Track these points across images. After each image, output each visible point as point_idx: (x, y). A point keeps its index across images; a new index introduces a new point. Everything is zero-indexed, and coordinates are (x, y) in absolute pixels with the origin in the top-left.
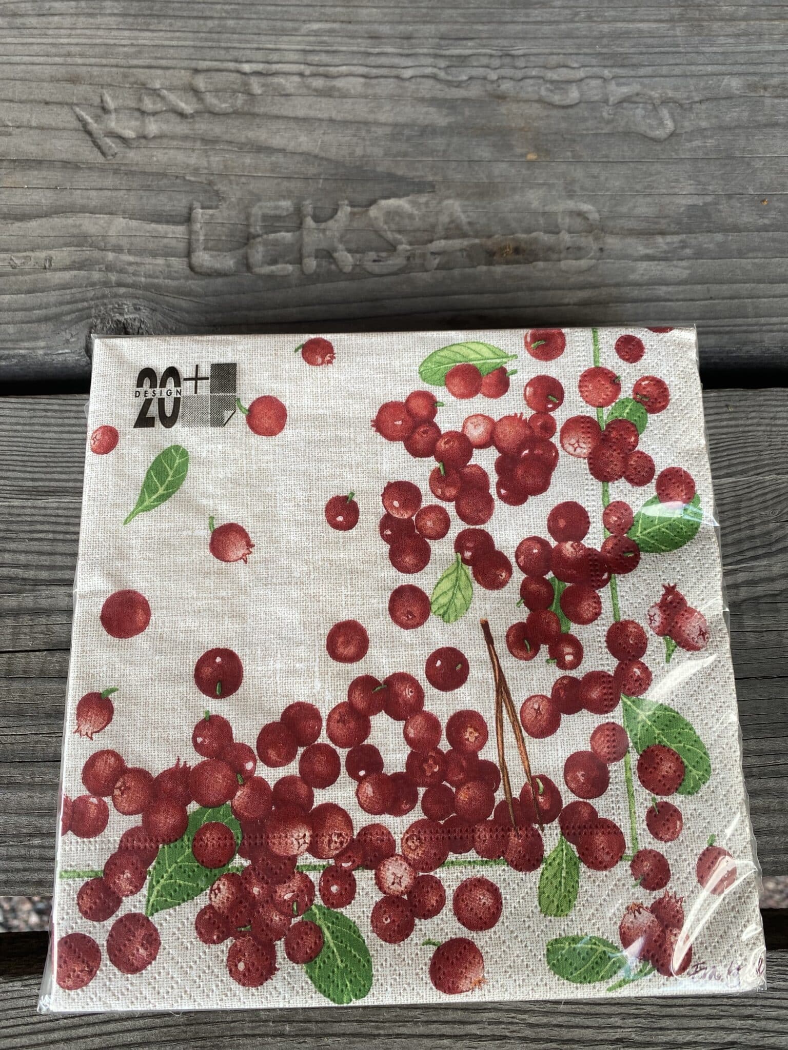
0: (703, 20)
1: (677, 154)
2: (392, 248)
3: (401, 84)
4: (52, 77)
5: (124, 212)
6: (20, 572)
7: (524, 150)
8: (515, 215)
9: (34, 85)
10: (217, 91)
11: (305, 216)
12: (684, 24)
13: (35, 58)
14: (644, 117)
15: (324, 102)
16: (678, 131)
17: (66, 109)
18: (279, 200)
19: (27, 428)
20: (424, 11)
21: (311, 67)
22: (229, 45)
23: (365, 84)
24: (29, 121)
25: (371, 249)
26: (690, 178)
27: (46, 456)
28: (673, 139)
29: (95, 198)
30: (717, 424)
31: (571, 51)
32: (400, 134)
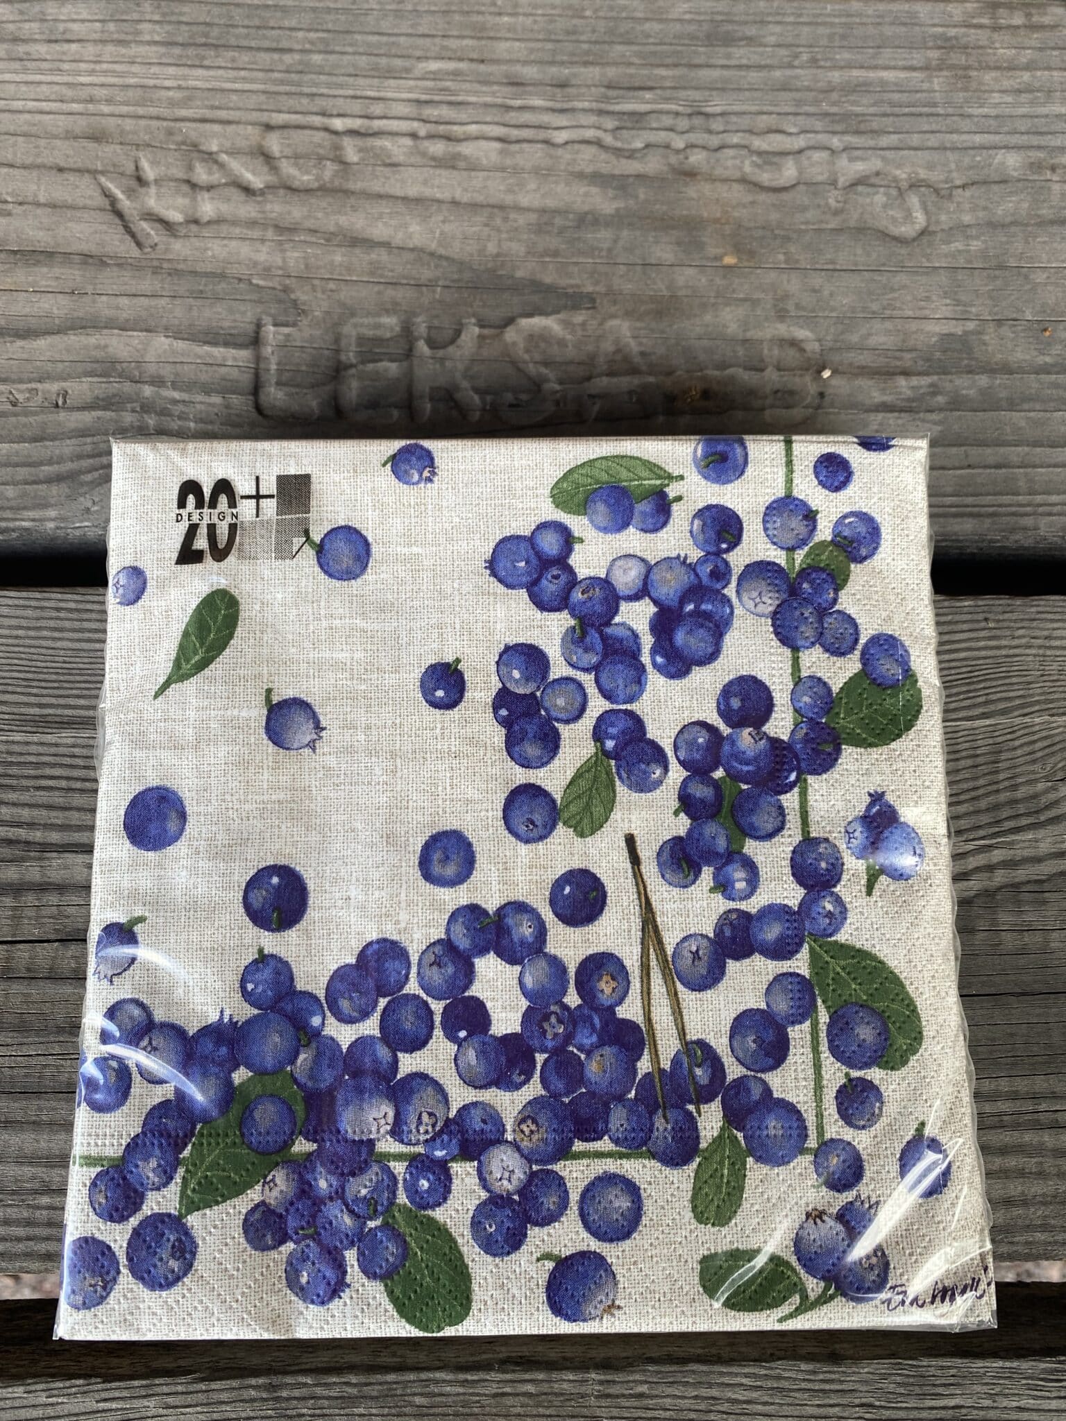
0: (971, 68)
1: (928, 260)
2: (535, 387)
3: (552, 151)
4: (67, 132)
5: (166, 329)
6: (22, 833)
7: (719, 251)
8: (705, 343)
9: (42, 142)
10: (297, 157)
11: (417, 339)
12: (945, 73)
13: (44, 104)
14: (885, 206)
15: (444, 176)
16: (932, 228)
17: (87, 179)
18: (379, 315)
19: (32, 633)
20: (585, 46)
21: (428, 125)
22: (314, 90)
23: (501, 152)
24: (36, 195)
25: (507, 389)
26: (946, 295)
27: (57, 673)
28: (925, 239)
29: (127, 308)
30: (973, 644)
31: (789, 109)
32: (549, 223)
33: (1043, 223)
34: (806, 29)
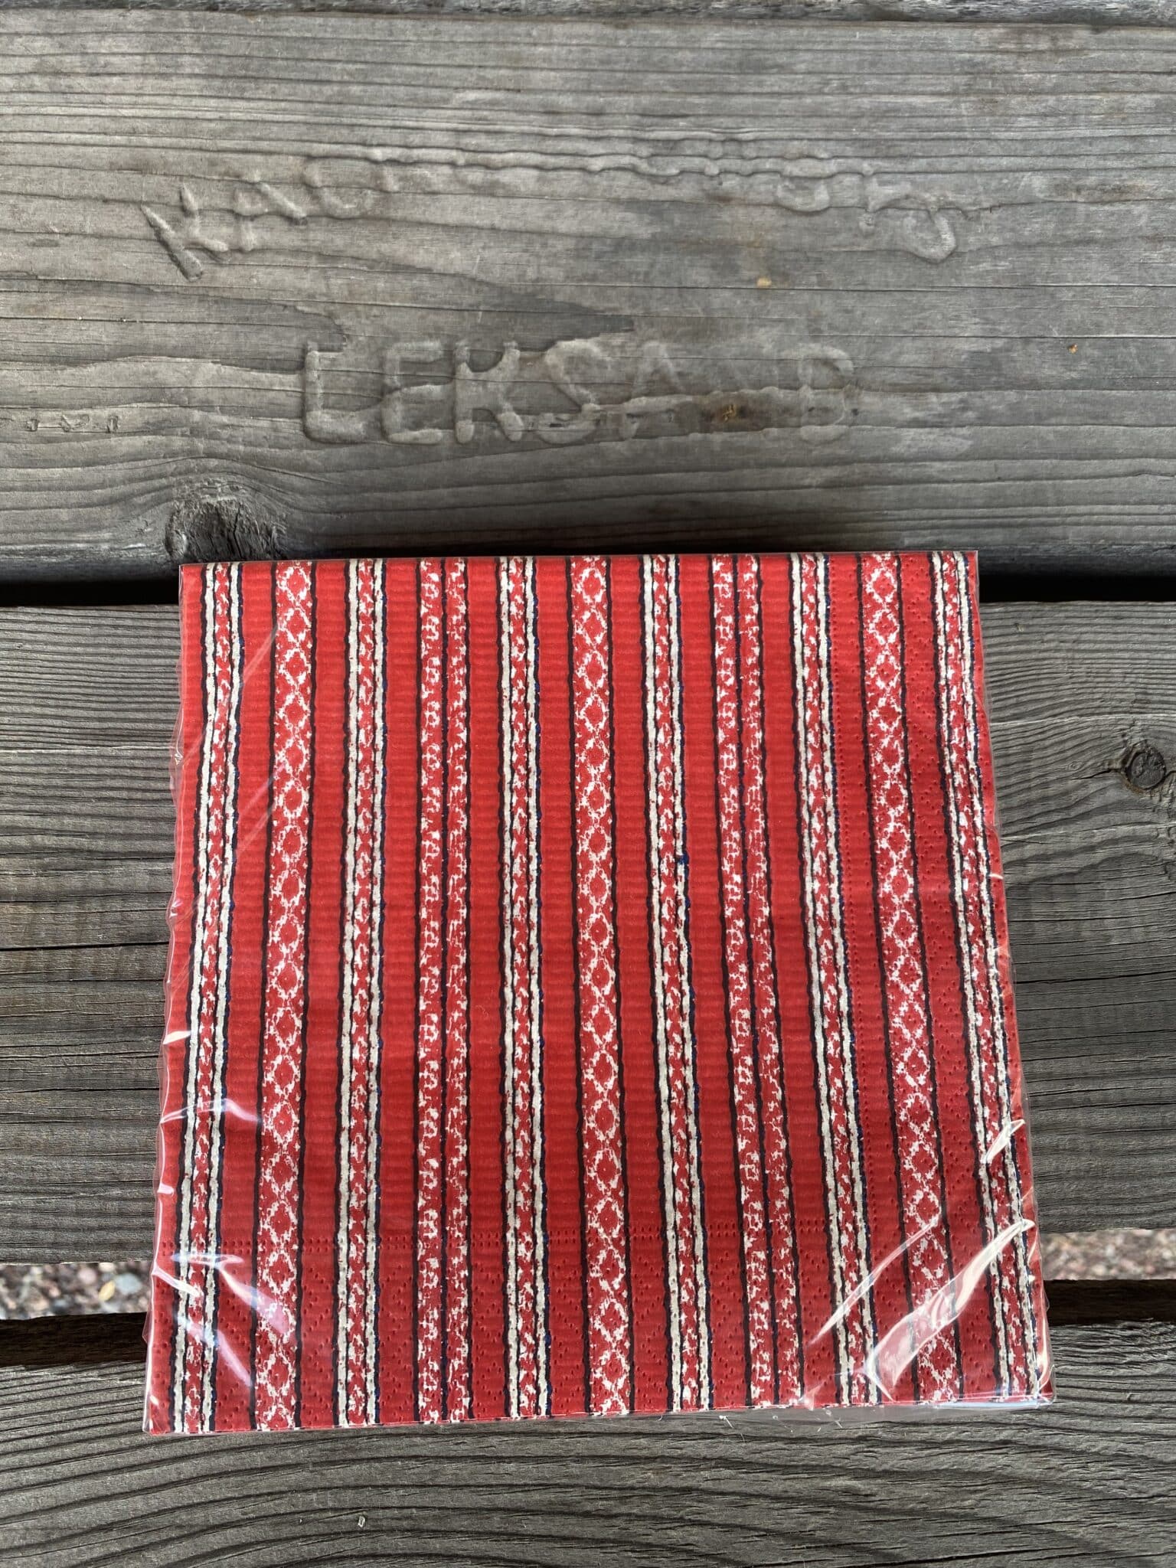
0: (997, 93)
1: (957, 280)
2: (575, 407)
3: (589, 178)
4: (111, 164)
5: (214, 355)
6: (84, 842)
7: (753, 274)
8: (741, 363)
9: (87, 174)
10: (338, 186)
11: (459, 363)
12: (972, 98)
13: (88, 136)
14: (915, 228)
15: (483, 204)
16: (961, 249)
17: (132, 210)
18: (423, 340)
19: (90, 650)
20: (619, 75)
21: (467, 154)
22: (354, 121)
23: (539, 179)
24: (82, 226)
25: (548, 410)
26: (975, 314)
27: (116, 688)
28: (954, 261)
29: (175, 335)
30: (1003, 649)
31: (819, 135)
32: (587, 248)
33: (1069, 243)
34: (836, 56)
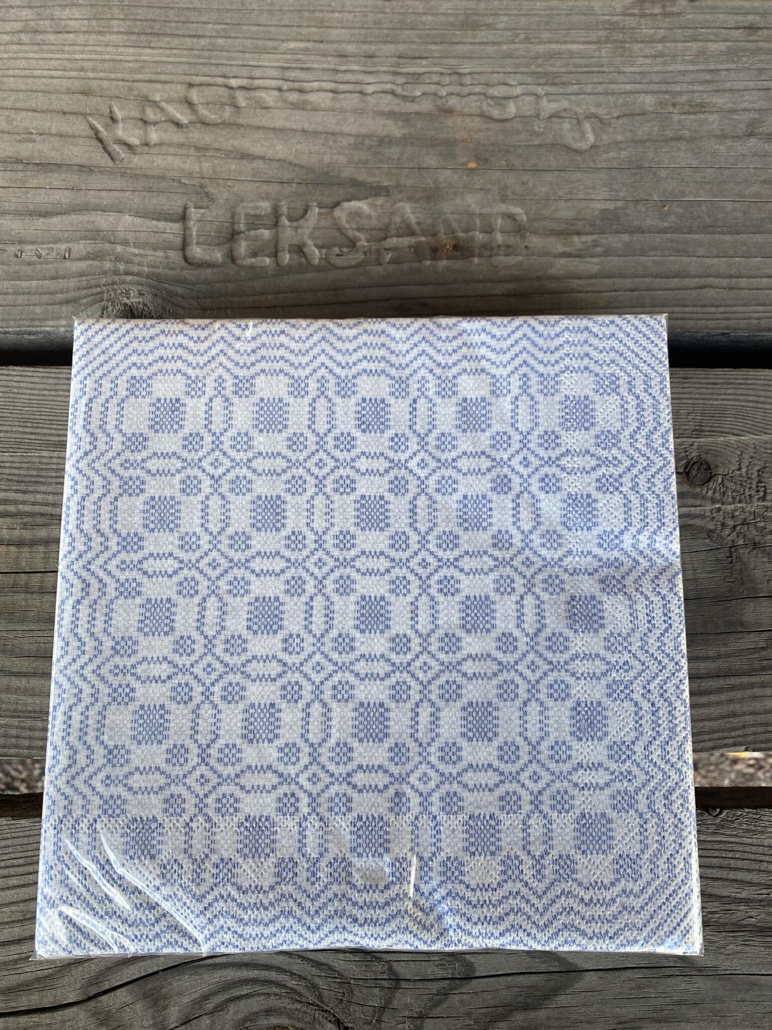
0: (625, 42)
1: (595, 164)
2: (352, 244)
3: (364, 98)
4: (68, 89)
5: (130, 211)
6: (48, 509)
7: (465, 159)
8: (456, 216)
9: (53, 96)
10: (207, 104)
11: (281, 216)
12: (609, 45)
13: (54, 72)
14: (569, 130)
15: (298, 115)
16: (598, 144)
17: (80, 119)
18: (259, 201)
19: (53, 393)
20: (386, 31)
21: (288, 83)
22: (219, 61)
23: (333, 99)
24: (50, 129)
25: (335, 245)
26: (605, 185)
28: (593, 151)
29: (106, 198)
31: (510, 70)
32: (362, 143)
33: (667, 140)
34: (523, 19)
